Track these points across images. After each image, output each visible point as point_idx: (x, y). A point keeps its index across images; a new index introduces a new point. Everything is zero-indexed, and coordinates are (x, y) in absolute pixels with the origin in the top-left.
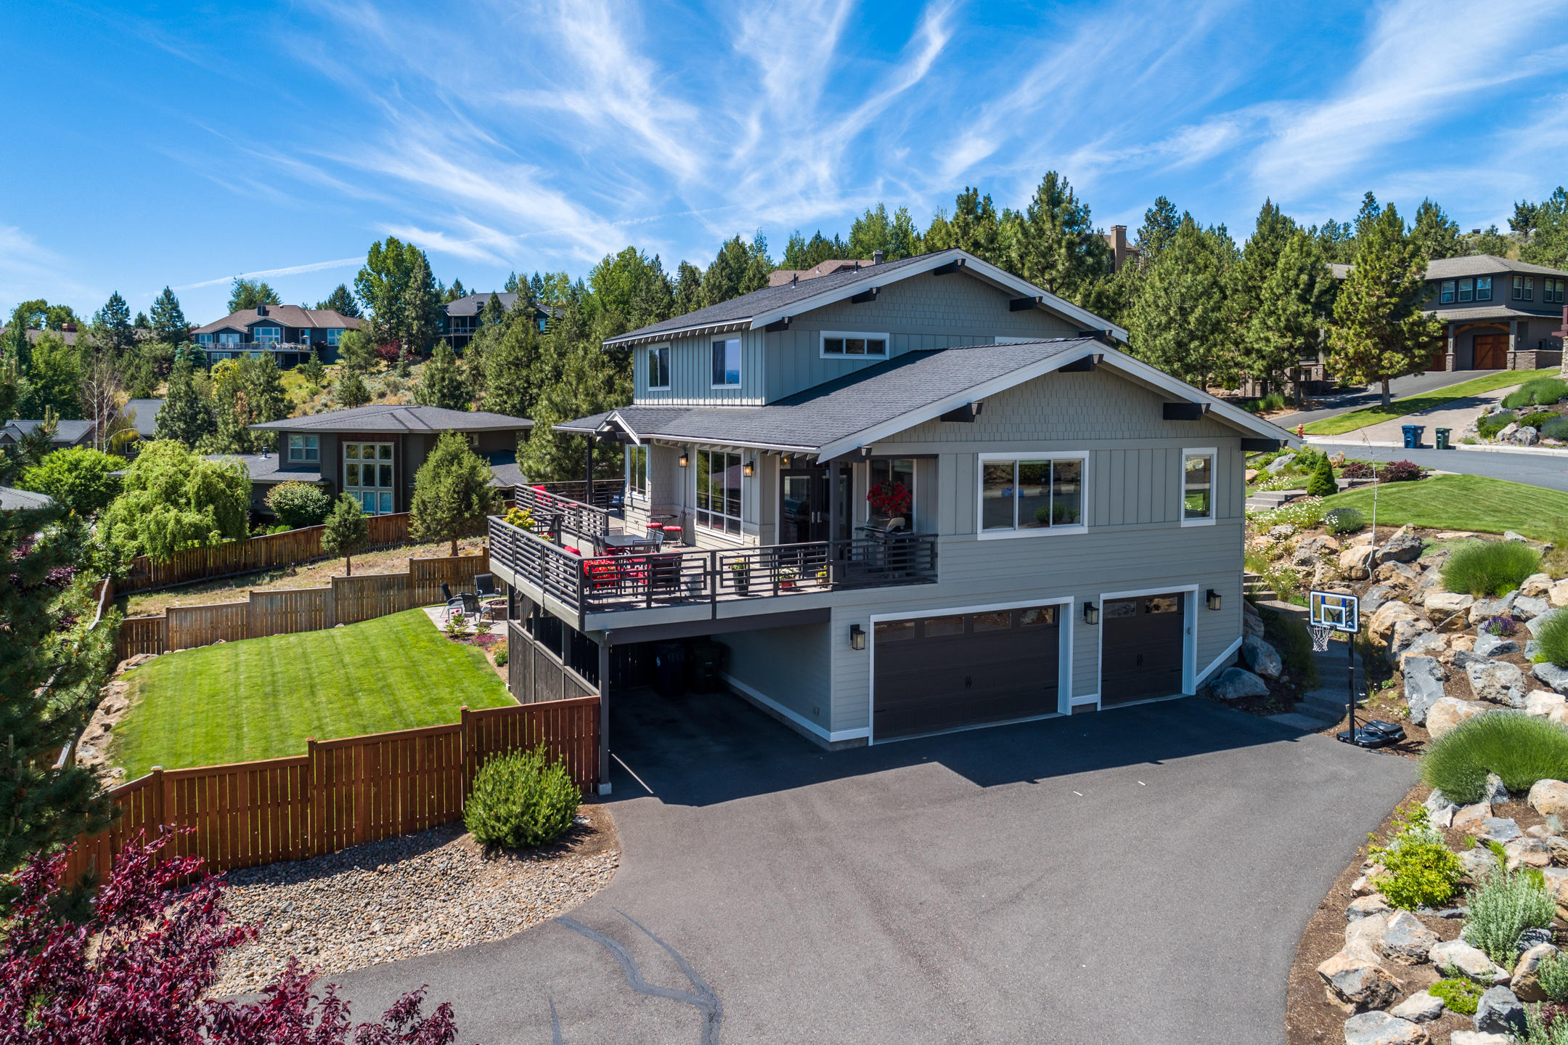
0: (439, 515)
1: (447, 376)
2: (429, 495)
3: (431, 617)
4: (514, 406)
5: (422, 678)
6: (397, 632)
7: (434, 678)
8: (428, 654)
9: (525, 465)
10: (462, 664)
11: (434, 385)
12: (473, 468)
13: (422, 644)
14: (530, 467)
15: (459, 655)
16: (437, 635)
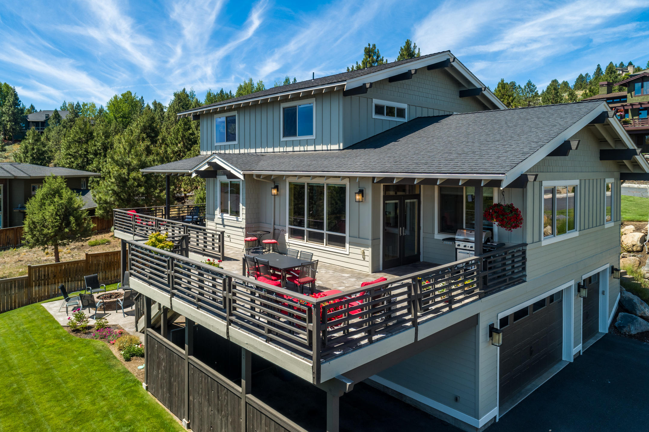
0: (46, 231)
1: (35, 147)
2: (37, 218)
3: (51, 312)
4: (78, 165)
5: (58, 385)
6: (23, 332)
7: (71, 384)
8: (58, 353)
9: (97, 196)
10: (93, 362)
11: (27, 152)
12: (70, 199)
13: (49, 342)
14: (100, 198)
15: (87, 351)
16: (61, 330)
